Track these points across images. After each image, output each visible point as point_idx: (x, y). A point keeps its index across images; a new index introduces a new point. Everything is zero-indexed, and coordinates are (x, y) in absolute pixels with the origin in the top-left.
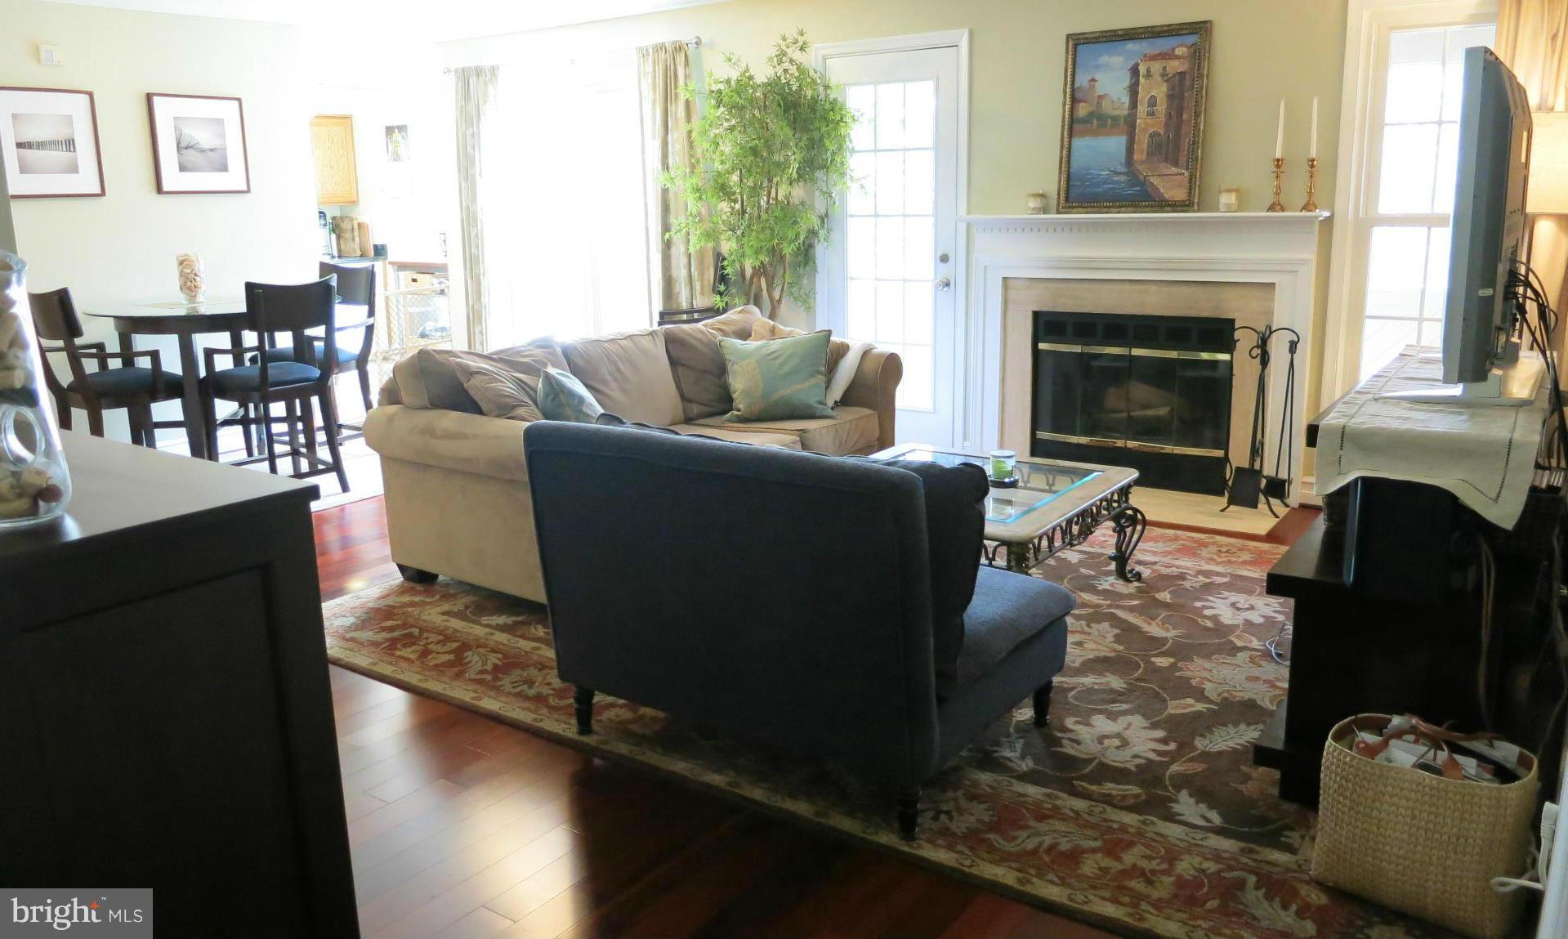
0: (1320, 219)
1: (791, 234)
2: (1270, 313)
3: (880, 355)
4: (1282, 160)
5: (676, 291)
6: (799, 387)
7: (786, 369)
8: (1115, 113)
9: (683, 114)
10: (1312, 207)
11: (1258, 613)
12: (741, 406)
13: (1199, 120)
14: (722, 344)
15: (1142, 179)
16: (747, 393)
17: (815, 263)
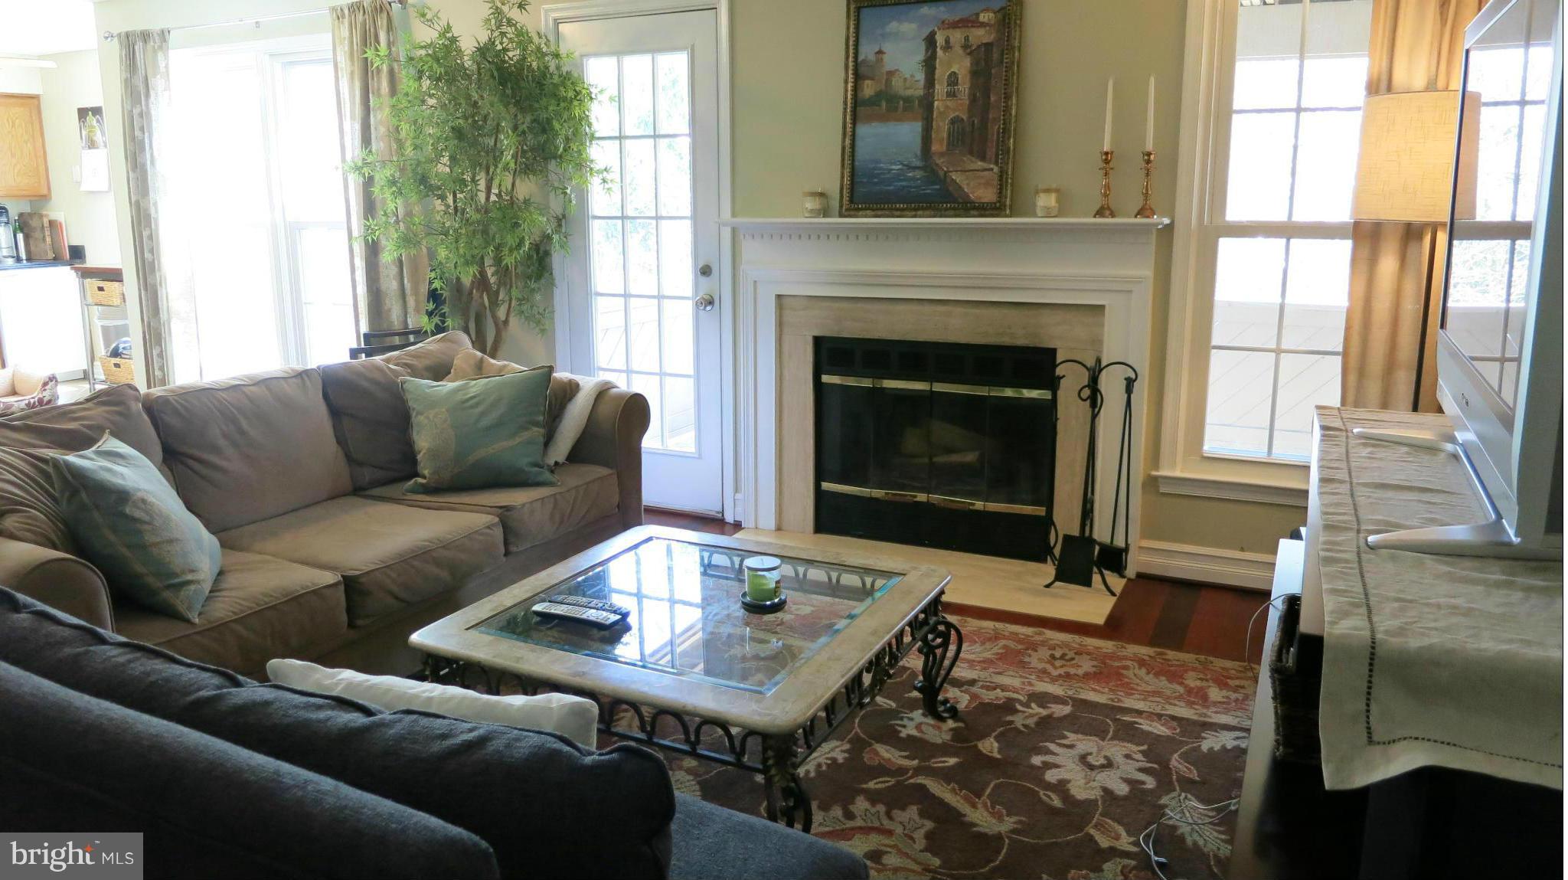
0: (1160, 227)
1: (511, 240)
2: (1097, 342)
3: (620, 396)
4: (1112, 152)
5: (386, 308)
6: (505, 444)
7: (486, 422)
8: (909, 92)
9: (387, 90)
10: (1148, 213)
11: (1118, 773)
12: (426, 472)
13: (1010, 103)
14: (404, 386)
15: (941, 173)
16: (434, 454)
17: (552, 274)
